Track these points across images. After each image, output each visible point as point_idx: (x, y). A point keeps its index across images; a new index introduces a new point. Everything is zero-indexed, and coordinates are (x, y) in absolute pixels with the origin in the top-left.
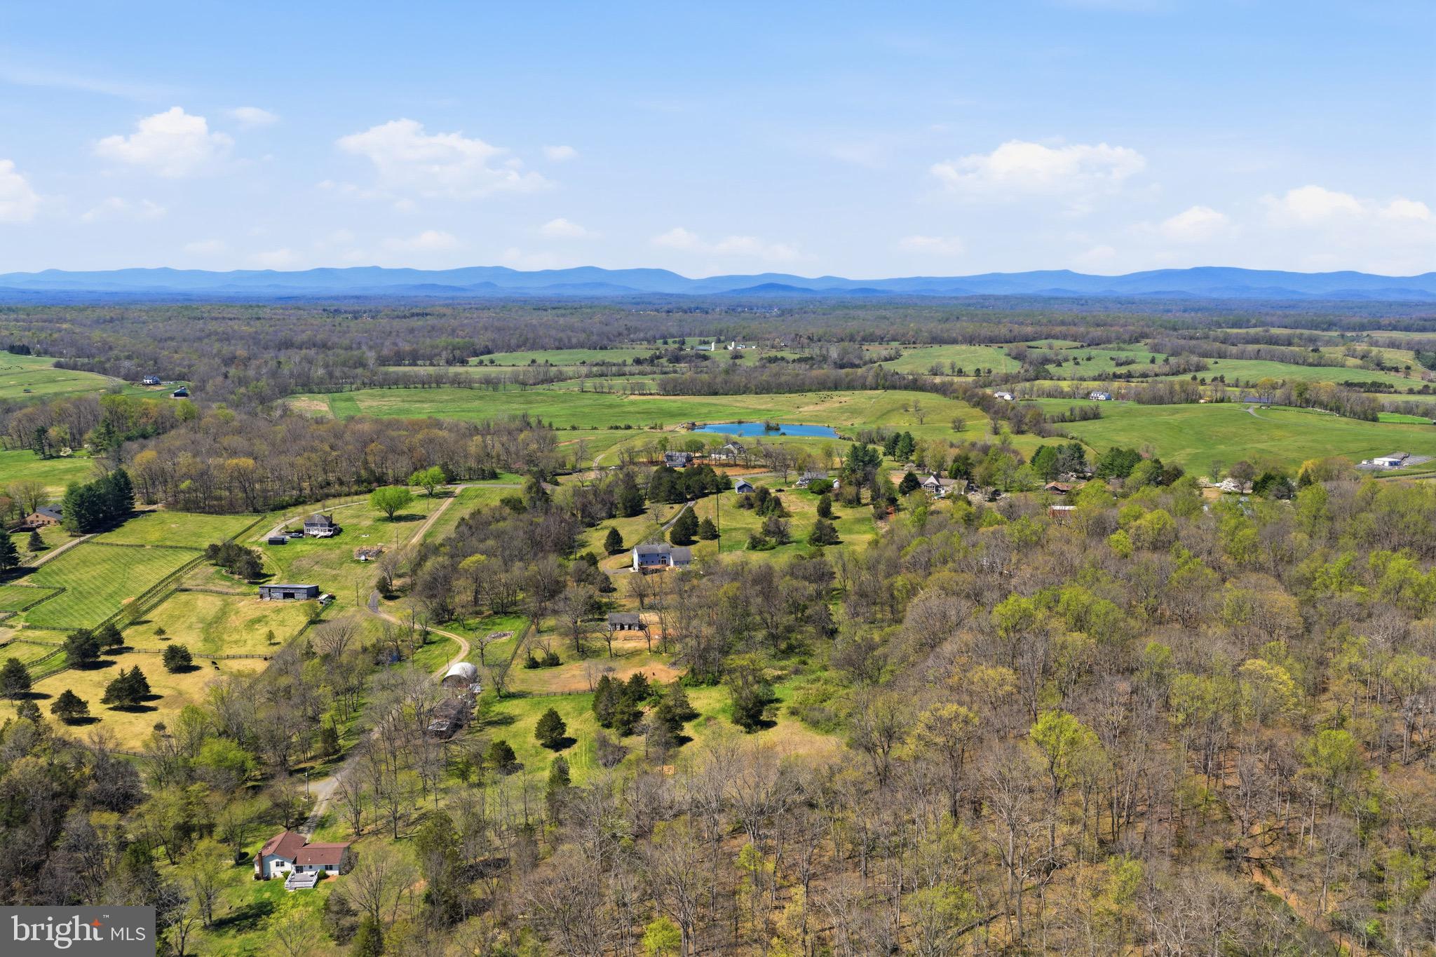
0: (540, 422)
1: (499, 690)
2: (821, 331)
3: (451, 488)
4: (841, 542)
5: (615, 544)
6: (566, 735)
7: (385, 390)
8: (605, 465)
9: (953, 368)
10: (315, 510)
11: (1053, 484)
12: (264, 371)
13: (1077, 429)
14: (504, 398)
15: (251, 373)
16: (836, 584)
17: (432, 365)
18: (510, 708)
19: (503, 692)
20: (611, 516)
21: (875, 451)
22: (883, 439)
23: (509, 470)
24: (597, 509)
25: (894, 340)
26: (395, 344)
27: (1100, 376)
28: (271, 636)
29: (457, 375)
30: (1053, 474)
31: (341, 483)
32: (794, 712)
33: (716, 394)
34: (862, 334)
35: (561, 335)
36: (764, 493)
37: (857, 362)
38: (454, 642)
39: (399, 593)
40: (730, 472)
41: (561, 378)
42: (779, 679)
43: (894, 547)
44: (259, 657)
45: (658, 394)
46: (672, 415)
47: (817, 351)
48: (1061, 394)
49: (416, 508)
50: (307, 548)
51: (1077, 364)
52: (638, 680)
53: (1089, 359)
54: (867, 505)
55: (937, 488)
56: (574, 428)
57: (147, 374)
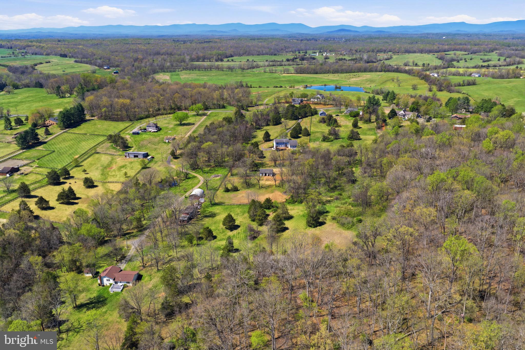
0: (247, 84)
1: (211, 202)
2: (361, 48)
3: (206, 112)
4: (361, 139)
5: (267, 138)
6: (236, 224)
7: (191, 71)
8: (268, 103)
9: (413, 63)
10: (152, 120)
11: (455, 115)
12: (148, 64)
13: (465, 89)
14: (235, 75)
15: (143, 64)
16: (358, 157)
17: (210, 61)
18: (216, 209)
19: (213, 202)
20: (268, 125)
21: (378, 99)
22: (383, 93)
23: (230, 104)
24: (262, 122)
25: (390, 51)
26: (197, 53)
27: (475, 66)
28: (126, 174)
29: (218, 65)
30: (455, 110)
31: (164, 109)
32: (334, 219)
33: (317, 73)
34: (377, 49)
35: (260, 50)
36: (331, 117)
37: (374, 60)
38: (198, 178)
39: (179, 156)
40: (317, 107)
41: (258, 67)
42: (329, 202)
43: (383, 144)
44: (121, 182)
45: (294, 73)
46: (298, 82)
47: (359, 56)
48: (459, 74)
49: (191, 120)
50: (147, 136)
51: (466, 61)
52: (268, 200)
53: (471, 59)
54: (373, 122)
55: (404, 116)
56: (260, 87)
57: (105, 65)
